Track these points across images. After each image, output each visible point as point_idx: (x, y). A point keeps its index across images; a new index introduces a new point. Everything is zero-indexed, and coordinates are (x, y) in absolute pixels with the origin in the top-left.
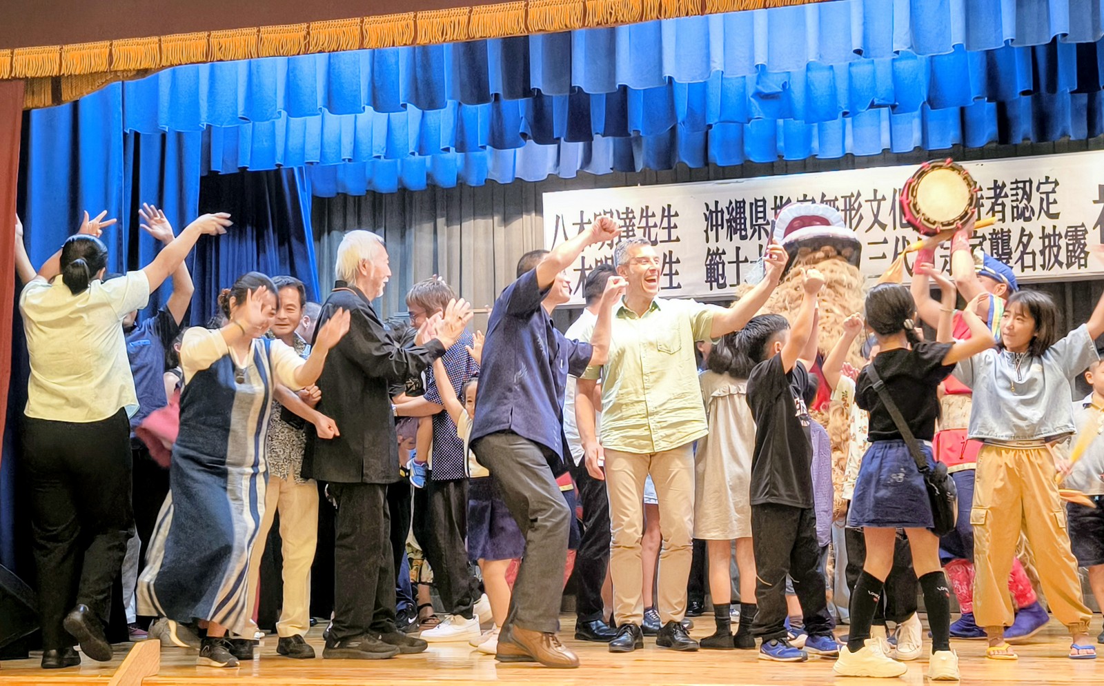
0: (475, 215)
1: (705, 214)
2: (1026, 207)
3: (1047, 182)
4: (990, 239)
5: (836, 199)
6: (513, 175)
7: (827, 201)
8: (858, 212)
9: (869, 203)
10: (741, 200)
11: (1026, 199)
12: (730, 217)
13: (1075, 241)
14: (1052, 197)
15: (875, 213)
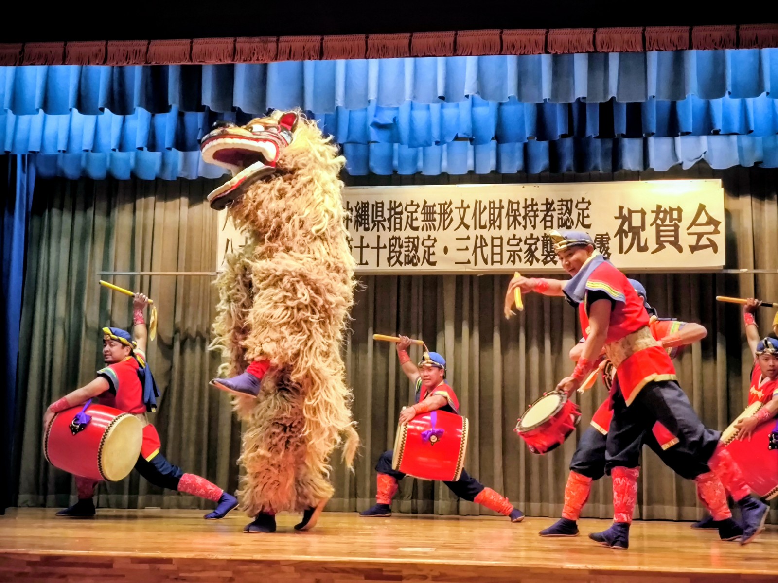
0: (166, 199)
2: (568, 219)
3: (583, 201)
4: (542, 240)
5: (434, 205)
6: (197, 174)
7: (428, 207)
8: (449, 215)
9: (458, 210)
10: (366, 202)
11: (568, 213)
12: (358, 213)
13: (601, 245)
14: (586, 213)
15: (462, 217)
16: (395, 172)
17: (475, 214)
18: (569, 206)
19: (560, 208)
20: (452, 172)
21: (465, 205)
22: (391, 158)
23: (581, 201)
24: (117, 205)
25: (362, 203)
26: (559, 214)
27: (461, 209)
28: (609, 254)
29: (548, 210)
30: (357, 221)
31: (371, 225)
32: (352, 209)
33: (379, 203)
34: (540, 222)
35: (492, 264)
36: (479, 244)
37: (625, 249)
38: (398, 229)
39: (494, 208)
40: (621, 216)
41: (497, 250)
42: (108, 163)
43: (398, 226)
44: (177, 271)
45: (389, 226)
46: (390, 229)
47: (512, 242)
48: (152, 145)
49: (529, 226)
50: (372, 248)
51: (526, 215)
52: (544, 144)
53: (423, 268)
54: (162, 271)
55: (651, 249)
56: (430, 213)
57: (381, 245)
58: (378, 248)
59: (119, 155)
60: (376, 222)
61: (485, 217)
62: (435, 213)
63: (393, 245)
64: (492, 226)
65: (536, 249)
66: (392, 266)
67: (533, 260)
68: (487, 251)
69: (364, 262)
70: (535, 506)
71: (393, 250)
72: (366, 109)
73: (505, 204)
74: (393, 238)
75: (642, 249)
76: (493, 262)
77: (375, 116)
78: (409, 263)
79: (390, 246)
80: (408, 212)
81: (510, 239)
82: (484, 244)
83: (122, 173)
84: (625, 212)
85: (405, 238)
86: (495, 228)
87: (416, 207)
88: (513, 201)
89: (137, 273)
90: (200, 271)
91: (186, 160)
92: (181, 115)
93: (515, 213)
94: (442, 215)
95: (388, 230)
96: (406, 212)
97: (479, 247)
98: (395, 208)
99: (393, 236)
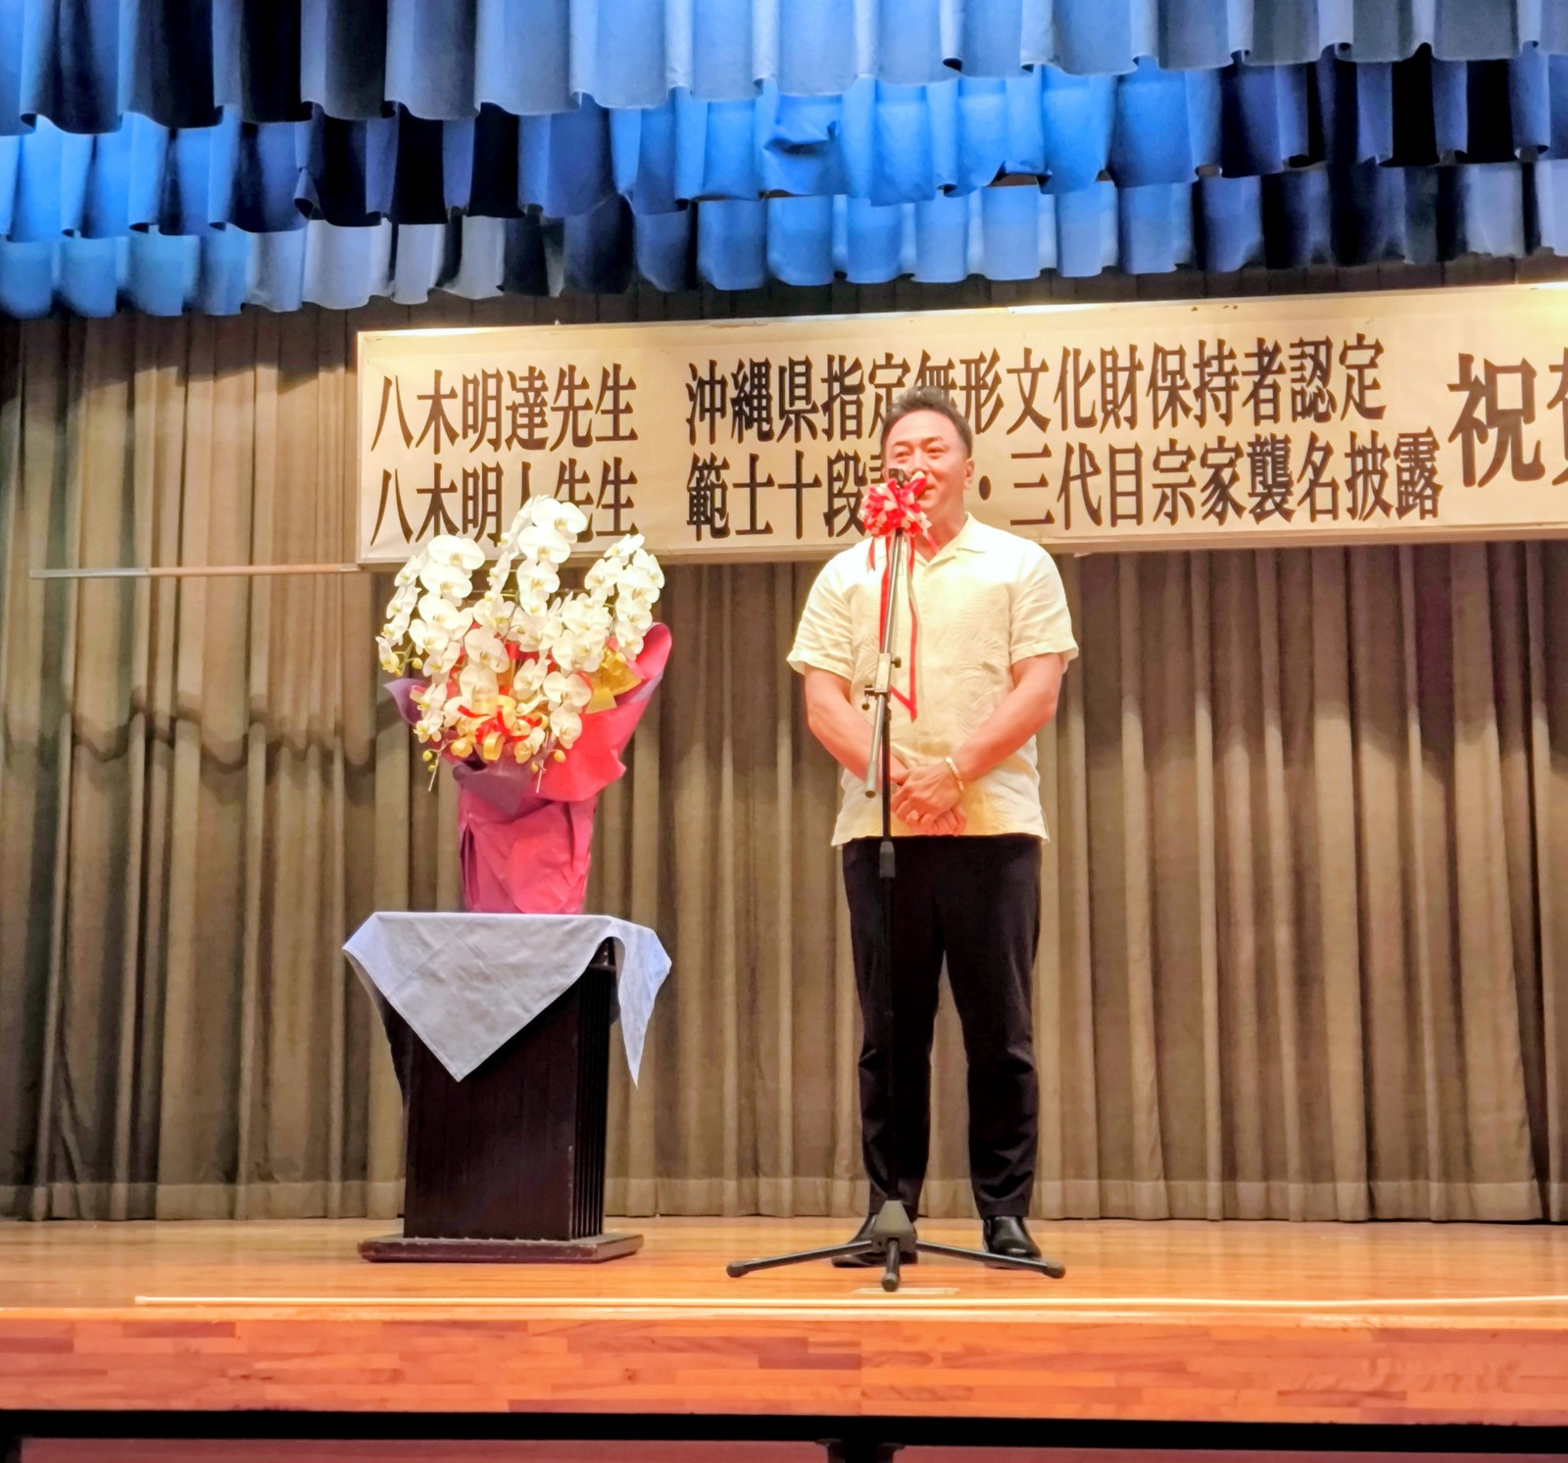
0: (217, 371)
1: (689, 387)
2: (1319, 395)
3: (1360, 345)
4: (1249, 455)
5: (951, 365)
6: (301, 295)
7: (932, 369)
8: (992, 390)
9: (1015, 376)
10: (763, 360)
11: (1319, 378)
12: (740, 393)
13: (1413, 464)
14: (1369, 375)
15: (1027, 394)
16: (840, 275)
17: (1062, 387)
18: (1323, 358)
19: (1297, 363)
20: (999, 272)
21: (1035, 364)
22: (828, 239)
23: (1355, 343)
24: (85, 391)
25: (753, 364)
26: (1294, 381)
27: (1023, 375)
28: (1437, 489)
29: (1264, 371)
30: (738, 414)
31: (778, 424)
32: (723, 383)
33: (800, 363)
34: (1245, 403)
35: (1114, 523)
36: (1075, 470)
37: (1479, 475)
38: (851, 433)
39: (1115, 369)
40: (1466, 382)
41: (1126, 483)
42: (56, 273)
43: (851, 425)
44: (251, 562)
45: (826, 427)
46: (829, 433)
47: (1165, 462)
48: (172, 220)
49: (1212, 415)
50: (782, 486)
51: (1204, 385)
52: (1248, 188)
54: (210, 564)
55: (1552, 473)
57: (807, 478)
58: (799, 486)
59: (85, 248)
60: (792, 417)
61: (1091, 392)
62: (953, 386)
63: (839, 478)
64: (1112, 419)
65: (1234, 478)
66: (840, 534)
67: (1224, 509)
68: (1099, 485)
69: (760, 526)
70: (1250, 1190)
71: (840, 491)
72: (752, 105)
73: (1145, 356)
74: (839, 457)
75: (1529, 471)
76: (1115, 518)
77: (778, 122)
79: (831, 480)
80: (878, 386)
81: (1160, 454)
82: (1089, 469)
83: (95, 299)
84: (1478, 371)
86: (1118, 424)
87: (899, 372)
88: (1168, 348)
89: (143, 571)
90: (315, 562)
91: (265, 255)
92: (248, 134)
93: (1173, 381)
94: (973, 392)
95: (825, 437)
96: (873, 386)
97: (1075, 478)
98: (844, 374)
99: (839, 452)
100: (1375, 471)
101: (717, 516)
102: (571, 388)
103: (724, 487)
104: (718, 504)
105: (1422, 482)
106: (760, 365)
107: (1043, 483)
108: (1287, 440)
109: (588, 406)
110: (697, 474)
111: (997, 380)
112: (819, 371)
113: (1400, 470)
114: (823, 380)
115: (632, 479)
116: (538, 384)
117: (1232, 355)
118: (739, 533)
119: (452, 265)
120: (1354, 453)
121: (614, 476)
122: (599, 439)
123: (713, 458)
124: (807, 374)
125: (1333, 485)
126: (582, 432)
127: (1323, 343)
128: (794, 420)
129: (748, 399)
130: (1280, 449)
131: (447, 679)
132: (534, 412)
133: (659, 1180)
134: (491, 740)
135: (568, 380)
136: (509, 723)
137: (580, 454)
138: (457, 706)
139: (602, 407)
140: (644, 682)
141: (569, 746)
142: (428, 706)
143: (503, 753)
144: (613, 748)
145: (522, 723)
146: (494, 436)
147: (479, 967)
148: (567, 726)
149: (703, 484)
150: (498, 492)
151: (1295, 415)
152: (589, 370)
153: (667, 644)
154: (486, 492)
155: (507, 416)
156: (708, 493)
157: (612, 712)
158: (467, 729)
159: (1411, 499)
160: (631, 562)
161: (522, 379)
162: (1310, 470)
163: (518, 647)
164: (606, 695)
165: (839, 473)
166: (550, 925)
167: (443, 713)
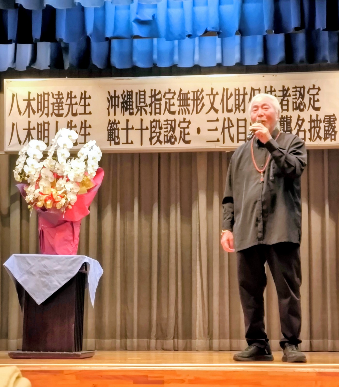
1: (108, 98)
2: (301, 103)
3: (314, 88)
5: (189, 93)
7: (183, 94)
8: (201, 100)
9: (208, 96)
10: (130, 90)
11: (301, 98)
12: (123, 101)
13: (329, 125)
14: (316, 97)
15: (212, 102)
16: (155, 65)
17: (223, 100)
18: (302, 92)
19: (294, 93)
20: (204, 64)
21: (214, 92)
22: (151, 53)
23: (312, 87)
25: (127, 92)
26: (293, 99)
27: (210, 96)
28: (336, 132)
29: (284, 96)
30: (123, 107)
31: (135, 110)
32: (118, 97)
33: (142, 91)
35: (238, 142)
36: (226, 125)
38: (158, 113)
39: (239, 95)
41: (242, 130)
45: (150, 111)
46: (151, 113)
50: (136, 129)
52: (280, 39)
53: (180, 146)
56: (185, 100)
57: (144, 127)
58: (142, 129)
60: (140, 108)
61: (231, 102)
62: (189, 99)
63: (154, 127)
64: (238, 110)
66: (154, 145)
68: (233, 130)
69: (130, 142)
71: (154, 131)
73: (248, 91)
74: (154, 121)
76: (238, 140)
77: (137, 13)
78: (168, 142)
79: (152, 128)
80: (166, 99)
82: (230, 125)
85: (165, 121)
86: (239, 112)
87: (173, 94)
88: (255, 88)
94: (195, 101)
95: (150, 114)
96: (164, 99)
97: (226, 128)
98: (155, 95)
99: (154, 119)
100: (317, 127)
101: (116, 138)
102: (71, 98)
103: (118, 129)
104: (116, 135)
105: (332, 130)
106: (130, 92)
107: (216, 129)
108: (291, 117)
109: (76, 104)
110: (110, 125)
111: (203, 98)
112: (148, 94)
113: (325, 127)
114: (149, 97)
115: (90, 127)
116: (61, 97)
117: (275, 91)
118: (123, 144)
119: (34, 59)
120: (311, 121)
121: (84, 126)
122: (80, 114)
123: (115, 120)
124: (144, 95)
125: (305, 131)
126: (74, 112)
127: (302, 87)
128: (140, 109)
129: (126, 102)
130: (289, 120)
131: (35, 184)
132: (59, 105)
133: (97, 340)
134: (49, 202)
135: (70, 96)
136: (55, 197)
137: (74, 119)
138: (38, 192)
139: (81, 104)
140: (96, 186)
141: (73, 204)
142: (29, 192)
143: (53, 207)
144: (86, 205)
145: (59, 197)
146: (47, 113)
147: (45, 270)
148: (72, 198)
149: (112, 129)
150: (48, 130)
151: (293, 109)
152: (77, 93)
153: (103, 174)
154: (45, 130)
155: (51, 106)
156: (114, 131)
157: (86, 194)
158: (41, 199)
159: (328, 135)
160: (92, 149)
161: (56, 95)
162: (298, 126)
163: (57, 174)
164: (85, 189)
165: (154, 126)
166: (67, 258)
167: (34, 194)
